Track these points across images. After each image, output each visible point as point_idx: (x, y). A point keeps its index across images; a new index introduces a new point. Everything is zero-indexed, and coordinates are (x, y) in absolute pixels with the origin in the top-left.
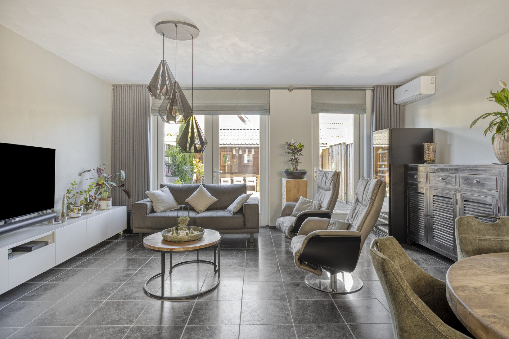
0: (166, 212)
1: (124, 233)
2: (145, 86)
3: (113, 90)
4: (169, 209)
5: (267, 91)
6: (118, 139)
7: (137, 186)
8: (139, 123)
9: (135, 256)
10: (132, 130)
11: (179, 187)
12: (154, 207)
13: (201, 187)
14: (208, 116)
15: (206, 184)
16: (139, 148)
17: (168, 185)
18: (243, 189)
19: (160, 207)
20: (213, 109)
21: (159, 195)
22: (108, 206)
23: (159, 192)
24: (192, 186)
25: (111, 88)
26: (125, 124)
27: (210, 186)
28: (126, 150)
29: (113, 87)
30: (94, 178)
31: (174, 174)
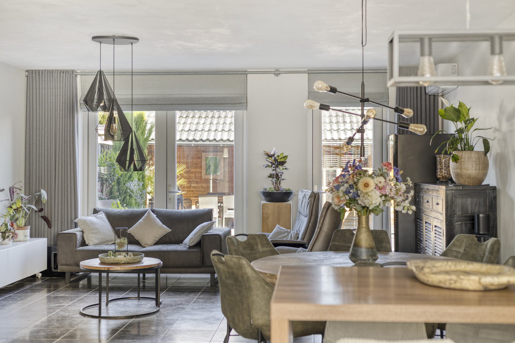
0: (101, 245)
1: (42, 276)
2: (71, 72)
3: (26, 76)
4: (105, 242)
5: (243, 75)
6: (34, 146)
7: (60, 212)
8: (64, 124)
9: (64, 294)
10: (54, 133)
11: (119, 213)
12: (86, 239)
13: (149, 213)
14: (159, 112)
15: (157, 209)
16: (63, 159)
17: (104, 210)
18: (207, 216)
19: (93, 238)
20: (167, 103)
21: (92, 223)
22: (25, 236)
23: (92, 218)
24: (136, 212)
25: (24, 74)
26: (43, 125)
27: (162, 212)
28: (46, 162)
29: (27, 73)
30: (8, 200)
31: (111, 196)
